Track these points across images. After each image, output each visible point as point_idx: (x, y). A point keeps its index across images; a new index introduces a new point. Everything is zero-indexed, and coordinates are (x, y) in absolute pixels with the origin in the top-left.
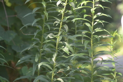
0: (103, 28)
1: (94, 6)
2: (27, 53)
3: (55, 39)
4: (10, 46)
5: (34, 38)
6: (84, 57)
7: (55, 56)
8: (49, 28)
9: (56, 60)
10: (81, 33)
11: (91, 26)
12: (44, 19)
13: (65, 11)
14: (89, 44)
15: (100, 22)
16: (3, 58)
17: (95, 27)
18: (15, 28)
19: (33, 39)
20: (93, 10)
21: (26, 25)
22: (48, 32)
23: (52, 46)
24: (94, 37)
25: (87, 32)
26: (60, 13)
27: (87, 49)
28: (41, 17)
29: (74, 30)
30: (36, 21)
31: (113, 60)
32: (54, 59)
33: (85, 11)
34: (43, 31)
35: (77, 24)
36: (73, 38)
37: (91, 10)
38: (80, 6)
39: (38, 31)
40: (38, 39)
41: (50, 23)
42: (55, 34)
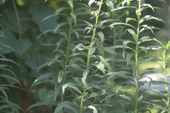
0: (152, 36)
1: (140, 6)
2: (45, 70)
3: (86, 51)
4: (23, 60)
5: (57, 50)
6: (126, 77)
7: (85, 75)
8: (78, 36)
9: (88, 81)
10: (121, 44)
11: (136, 33)
12: (70, 23)
13: (100, 13)
14: (133, 59)
15: (149, 28)
17: (141, 36)
18: (29, 35)
19: (54, 51)
21: (45, 33)
22: (76, 41)
23: (82, 60)
24: (139, 49)
25: (129, 42)
26: (93, 16)
27: (130, 66)
28: (66, 21)
29: (113, 39)
30: (59, 26)
31: (166, 81)
32: (84, 79)
33: (128, 13)
34: (69, 41)
35: (117, 31)
36: (111, 50)
37: (137, 11)
38: (121, 6)
39: (61, 40)
40: (62, 51)
41: (79, 29)
42: (87, 45)
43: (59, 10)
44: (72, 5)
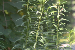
0: (64, 28)
1: (59, 15)
2: (18, 42)
3: (35, 34)
4: (8, 38)
5: (22, 34)
6: (53, 45)
7: (35, 44)
8: (32, 27)
9: (36, 47)
10: (51, 31)
11: (57, 26)
12: (28, 22)
13: (41, 17)
14: (56, 37)
15: (63, 24)
16: (3, 46)
17: (59, 27)
18: (11, 27)
19: (21, 34)
20: (58, 17)
21: (17, 26)
22: (31, 30)
23: (33, 38)
24: (59, 33)
25: (54, 30)
26: (38, 19)
27: (55, 40)
28: (26, 21)
29: (47, 29)
30: (23, 23)
31: (71, 47)
33: (53, 17)
34: (28, 29)
35: (49, 25)
36: (46, 33)
37: (57, 17)
38: (50, 14)
39: (25, 29)
40: (25, 34)
41: (32, 24)
42: (36, 31)
43: (23, 16)
44: (29, 14)
